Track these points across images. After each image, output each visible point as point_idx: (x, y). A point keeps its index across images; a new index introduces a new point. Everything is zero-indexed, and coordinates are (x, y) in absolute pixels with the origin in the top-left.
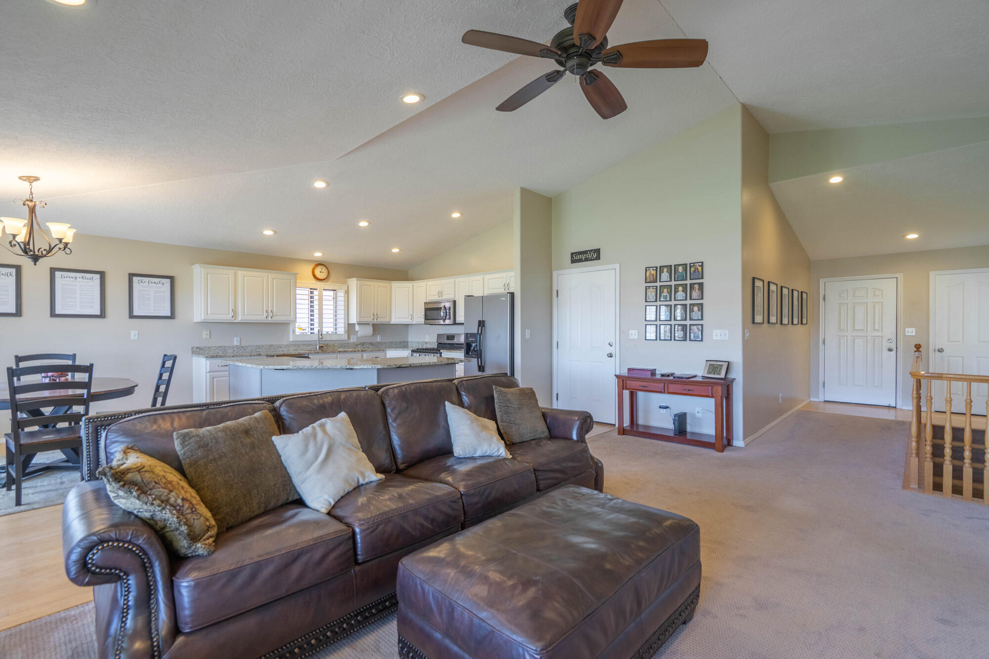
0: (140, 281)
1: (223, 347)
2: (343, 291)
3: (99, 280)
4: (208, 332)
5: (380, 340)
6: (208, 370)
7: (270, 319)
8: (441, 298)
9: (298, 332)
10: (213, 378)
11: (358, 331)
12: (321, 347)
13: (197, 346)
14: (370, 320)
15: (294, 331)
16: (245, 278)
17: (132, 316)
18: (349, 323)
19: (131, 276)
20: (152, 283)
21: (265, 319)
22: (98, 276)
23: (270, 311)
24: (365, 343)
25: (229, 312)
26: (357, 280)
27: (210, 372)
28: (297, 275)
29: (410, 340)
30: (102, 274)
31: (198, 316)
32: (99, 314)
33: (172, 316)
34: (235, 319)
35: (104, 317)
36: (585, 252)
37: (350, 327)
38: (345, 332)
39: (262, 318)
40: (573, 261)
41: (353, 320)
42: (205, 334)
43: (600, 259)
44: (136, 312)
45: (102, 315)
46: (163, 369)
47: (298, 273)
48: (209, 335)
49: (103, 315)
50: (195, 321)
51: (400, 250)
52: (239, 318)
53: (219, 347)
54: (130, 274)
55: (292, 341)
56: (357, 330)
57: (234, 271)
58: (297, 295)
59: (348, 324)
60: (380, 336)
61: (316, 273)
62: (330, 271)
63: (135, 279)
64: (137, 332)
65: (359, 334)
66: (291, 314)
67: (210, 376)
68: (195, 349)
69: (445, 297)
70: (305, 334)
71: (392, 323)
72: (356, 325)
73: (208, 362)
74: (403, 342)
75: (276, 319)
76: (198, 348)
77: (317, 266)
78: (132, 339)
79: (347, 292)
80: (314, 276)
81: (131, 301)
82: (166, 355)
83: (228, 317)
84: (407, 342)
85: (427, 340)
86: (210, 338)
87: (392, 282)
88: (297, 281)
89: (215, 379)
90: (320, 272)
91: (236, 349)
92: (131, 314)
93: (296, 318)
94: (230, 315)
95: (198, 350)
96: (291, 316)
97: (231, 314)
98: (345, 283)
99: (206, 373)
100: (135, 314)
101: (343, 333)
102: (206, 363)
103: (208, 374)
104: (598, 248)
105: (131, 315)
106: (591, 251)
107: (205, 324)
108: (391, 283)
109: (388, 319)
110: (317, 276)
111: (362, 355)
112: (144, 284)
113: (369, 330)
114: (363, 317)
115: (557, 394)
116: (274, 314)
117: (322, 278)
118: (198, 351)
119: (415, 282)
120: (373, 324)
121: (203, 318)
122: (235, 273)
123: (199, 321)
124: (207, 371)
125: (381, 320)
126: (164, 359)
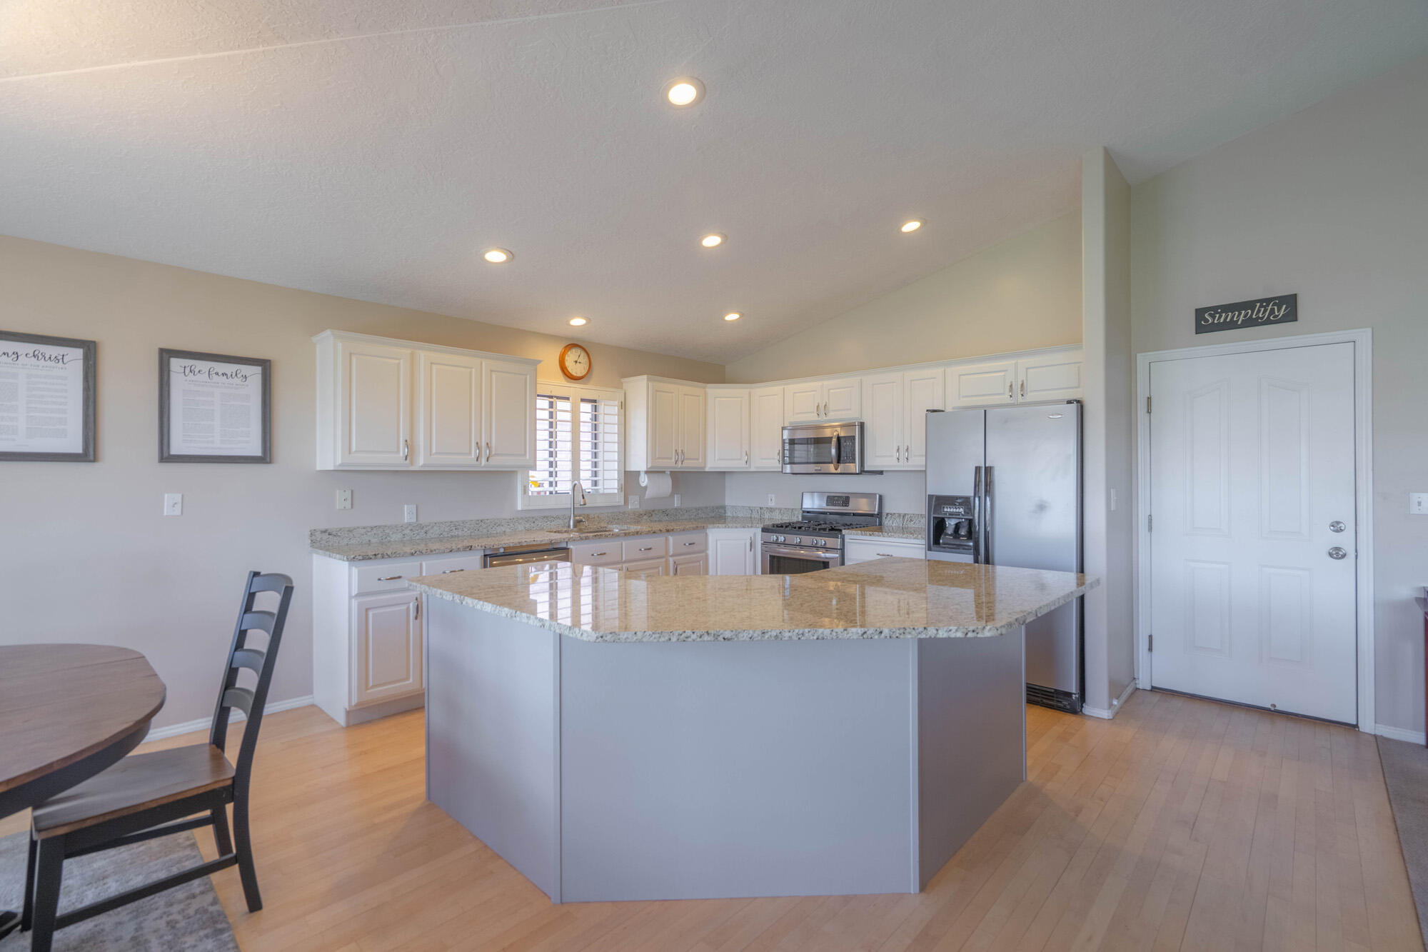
0: (187, 370)
1: (380, 527)
2: (616, 403)
3: (81, 362)
4: (348, 494)
5: (679, 505)
6: (355, 592)
7: (483, 461)
8: (823, 418)
9: (533, 489)
10: (367, 610)
11: (646, 488)
12: (578, 523)
13: (323, 527)
14: (670, 463)
15: (525, 490)
16: (434, 367)
17: (166, 457)
18: (627, 469)
19: (166, 355)
20: (217, 374)
21: (475, 462)
22: (78, 353)
23: (484, 444)
24: (653, 511)
25: (398, 447)
26: (648, 380)
27: (358, 595)
28: (539, 367)
29: (729, 502)
30: (90, 350)
31: (328, 456)
32: (79, 450)
33: (266, 457)
34: (412, 464)
35: (95, 460)
36: (1250, 305)
37: (629, 478)
38: (620, 489)
39: (467, 460)
40: (1200, 329)
41: (639, 462)
42: (340, 498)
43: (1296, 320)
44: (177, 448)
45: (89, 453)
46: (248, 616)
47: (540, 362)
48: (349, 501)
49: (92, 453)
50: (318, 468)
51: (742, 315)
52: (421, 462)
53: (372, 528)
54: (162, 351)
55: (522, 510)
56: (643, 485)
57: (409, 351)
58: (538, 411)
59: (625, 471)
60: (679, 496)
61: (567, 364)
62: (592, 361)
63: (176, 364)
64: (178, 497)
65: (648, 494)
66: (525, 452)
67: (360, 605)
68: (318, 536)
69: (831, 415)
70: (542, 494)
71: (707, 470)
72: (642, 475)
73: (355, 571)
74: (717, 508)
75: (497, 462)
76: (325, 532)
77: (570, 349)
78: (165, 514)
79: (623, 406)
80: (563, 369)
81: (165, 420)
82: (256, 574)
83: (396, 459)
84: (724, 507)
85: (772, 504)
86: (352, 507)
87: (709, 385)
88: (539, 380)
89: (371, 614)
90: (576, 363)
91: (407, 531)
92: (165, 449)
93: (535, 461)
94: (401, 454)
95: (325, 536)
96: (525, 454)
97: (403, 451)
98: (619, 386)
99: (350, 597)
100: (173, 451)
101: (616, 491)
102: (350, 576)
103: (355, 603)
104: (1295, 293)
105: (165, 455)
106: (1268, 301)
107: (342, 475)
108: (704, 388)
109: (700, 461)
110: (569, 369)
111: (667, 540)
112: (198, 377)
113: (665, 485)
114: (659, 458)
115: (1150, 637)
116: (493, 453)
117: (579, 375)
118: (326, 541)
119: (753, 385)
120: (671, 472)
121: (339, 461)
122: (412, 355)
123: (332, 468)
124: (353, 594)
125: (690, 465)
126: (250, 584)
